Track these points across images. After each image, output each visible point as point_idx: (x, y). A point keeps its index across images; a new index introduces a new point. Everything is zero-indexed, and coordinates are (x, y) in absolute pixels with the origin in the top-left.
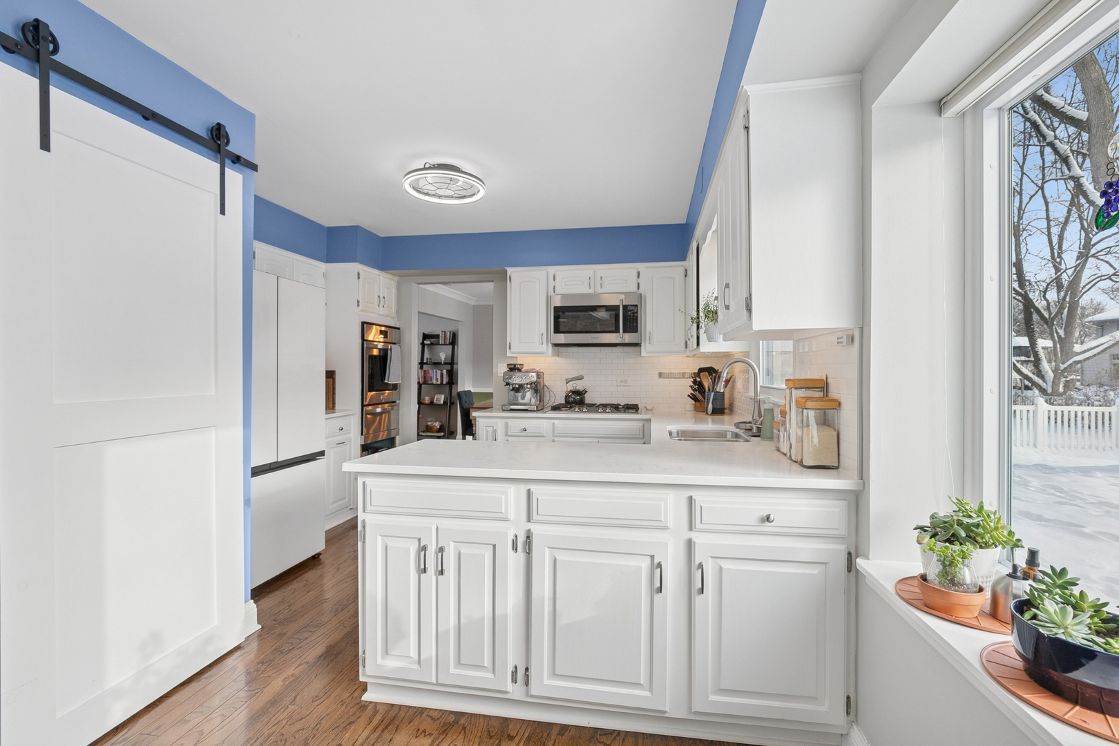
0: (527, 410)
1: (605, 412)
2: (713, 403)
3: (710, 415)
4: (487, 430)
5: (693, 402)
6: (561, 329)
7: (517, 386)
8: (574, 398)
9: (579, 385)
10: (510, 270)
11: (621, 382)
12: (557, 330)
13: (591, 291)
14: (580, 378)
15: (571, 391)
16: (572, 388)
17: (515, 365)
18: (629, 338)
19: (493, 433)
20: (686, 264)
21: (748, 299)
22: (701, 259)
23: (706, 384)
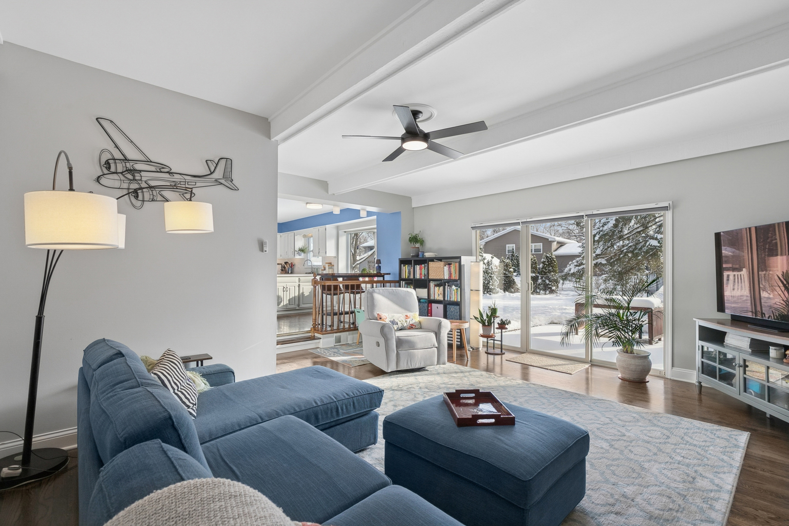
2: (291, 271)
20: (281, 234)
21: (326, 252)
22: (295, 237)
23: (288, 266)
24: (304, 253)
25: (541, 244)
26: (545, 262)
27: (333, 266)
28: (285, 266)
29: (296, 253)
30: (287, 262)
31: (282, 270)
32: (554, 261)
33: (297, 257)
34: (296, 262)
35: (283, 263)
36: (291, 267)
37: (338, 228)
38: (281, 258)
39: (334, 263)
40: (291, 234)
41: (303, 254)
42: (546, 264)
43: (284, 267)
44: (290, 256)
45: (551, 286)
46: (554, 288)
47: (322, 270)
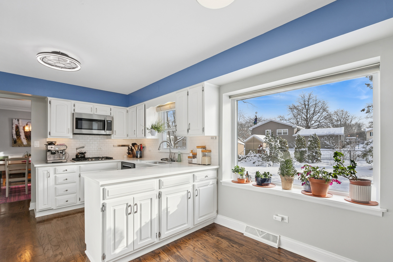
0: (62, 162)
1: (92, 160)
2: (140, 155)
3: (139, 158)
4: (44, 173)
5: (128, 154)
6: (79, 127)
7: (54, 152)
8: (81, 156)
9: (83, 150)
10: (49, 99)
11: (99, 148)
12: (77, 128)
13: (92, 113)
14: (83, 147)
15: (79, 153)
16: (79, 152)
17: (52, 142)
18: (108, 132)
19: (47, 173)
20: (128, 108)
21: (203, 129)
22: (147, 110)
23: (137, 148)
24: (159, 131)
25: (288, 129)
26: (312, 140)
27: (210, 151)
28: (133, 148)
29: (147, 131)
30: (135, 144)
31: (129, 153)
32: (318, 140)
33: (149, 137)
34: (146, 144)
35: (131, 145)
36: (140, 150)
37: (220, 88)
38: (128, 138)
39: (212, 146)
40: (140, 106)
41: (157, 133)
42: (313, 142)
43: (132, 150)
44: (140, 135)
45: (317, 157)
46: (319, 158)
47: (189, 157)
